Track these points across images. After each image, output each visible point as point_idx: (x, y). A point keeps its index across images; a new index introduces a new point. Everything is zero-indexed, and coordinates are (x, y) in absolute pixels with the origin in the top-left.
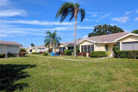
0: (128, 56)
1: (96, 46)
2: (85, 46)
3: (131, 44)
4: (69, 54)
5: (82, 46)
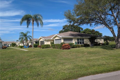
0: (55, 47)
3: (58, 41)
4: (36, 46)
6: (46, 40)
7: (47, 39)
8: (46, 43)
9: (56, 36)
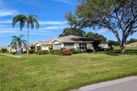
0: (54, 53)
1: (43, 47)
2: (38, 46)
3: (57, 45)
4: (31, 52)
5: (37, 47)
6: (43, 45)
7: (45, 44)
8: (43, 49)
9: (56, 41)
